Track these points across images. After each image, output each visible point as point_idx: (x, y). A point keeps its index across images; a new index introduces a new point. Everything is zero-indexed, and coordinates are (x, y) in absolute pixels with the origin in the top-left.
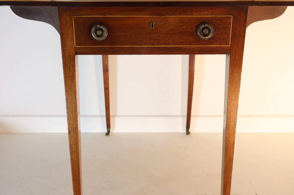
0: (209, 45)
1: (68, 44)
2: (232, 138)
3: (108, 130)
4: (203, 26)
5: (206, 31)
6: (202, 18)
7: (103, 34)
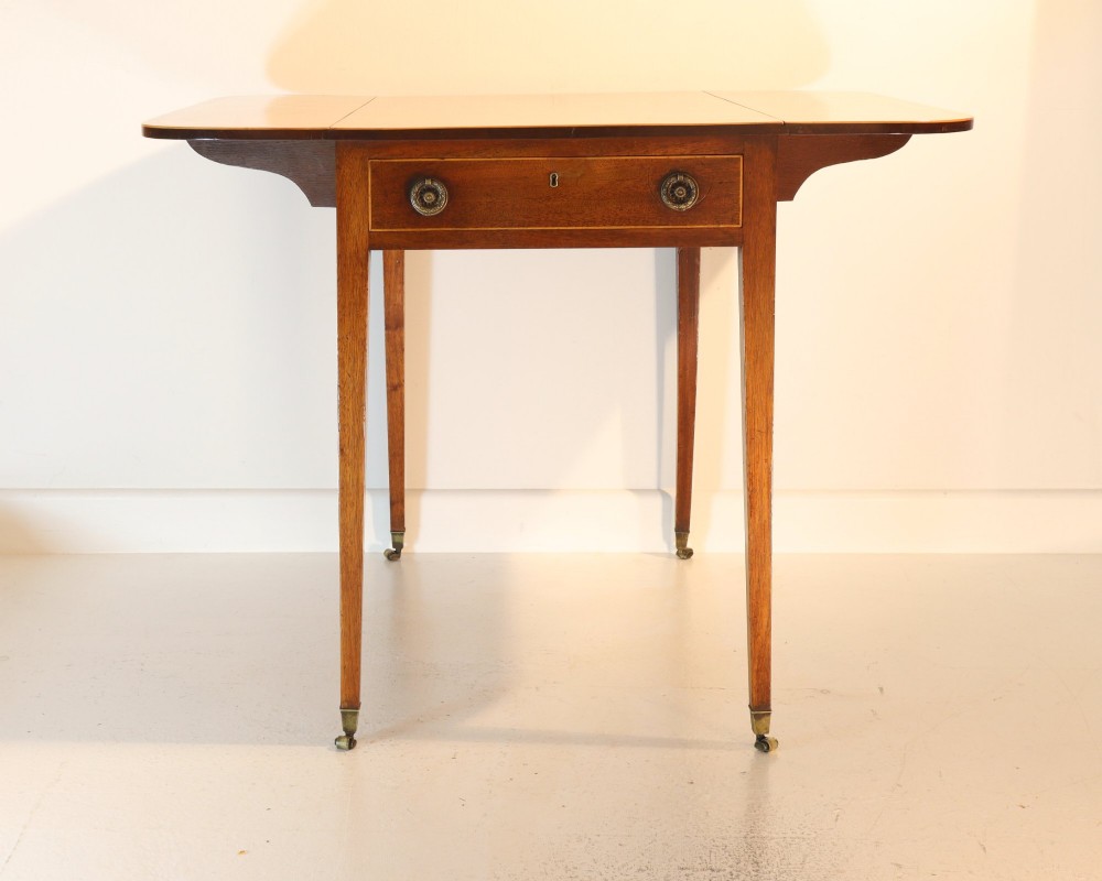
0: (691, 223)
1: (354, 223)
2: (765, 465)
3: (397, 539)
4: (673, 180)
5: (681, 192)
6: (670, 160)
7: (436, 200)
